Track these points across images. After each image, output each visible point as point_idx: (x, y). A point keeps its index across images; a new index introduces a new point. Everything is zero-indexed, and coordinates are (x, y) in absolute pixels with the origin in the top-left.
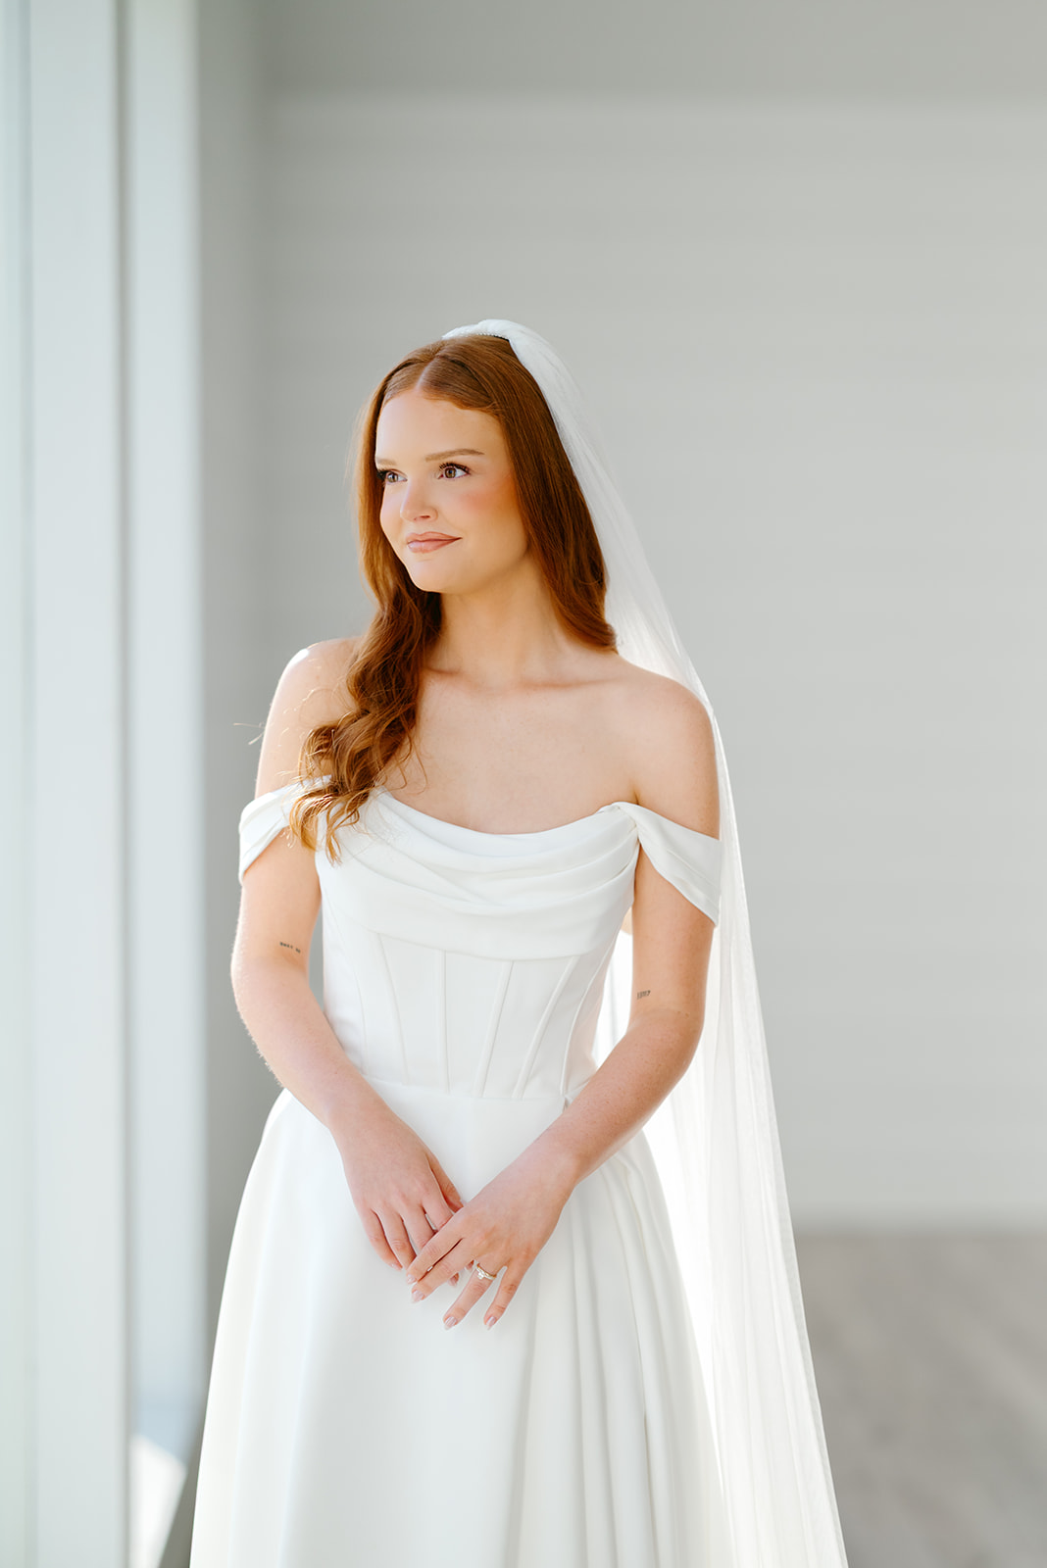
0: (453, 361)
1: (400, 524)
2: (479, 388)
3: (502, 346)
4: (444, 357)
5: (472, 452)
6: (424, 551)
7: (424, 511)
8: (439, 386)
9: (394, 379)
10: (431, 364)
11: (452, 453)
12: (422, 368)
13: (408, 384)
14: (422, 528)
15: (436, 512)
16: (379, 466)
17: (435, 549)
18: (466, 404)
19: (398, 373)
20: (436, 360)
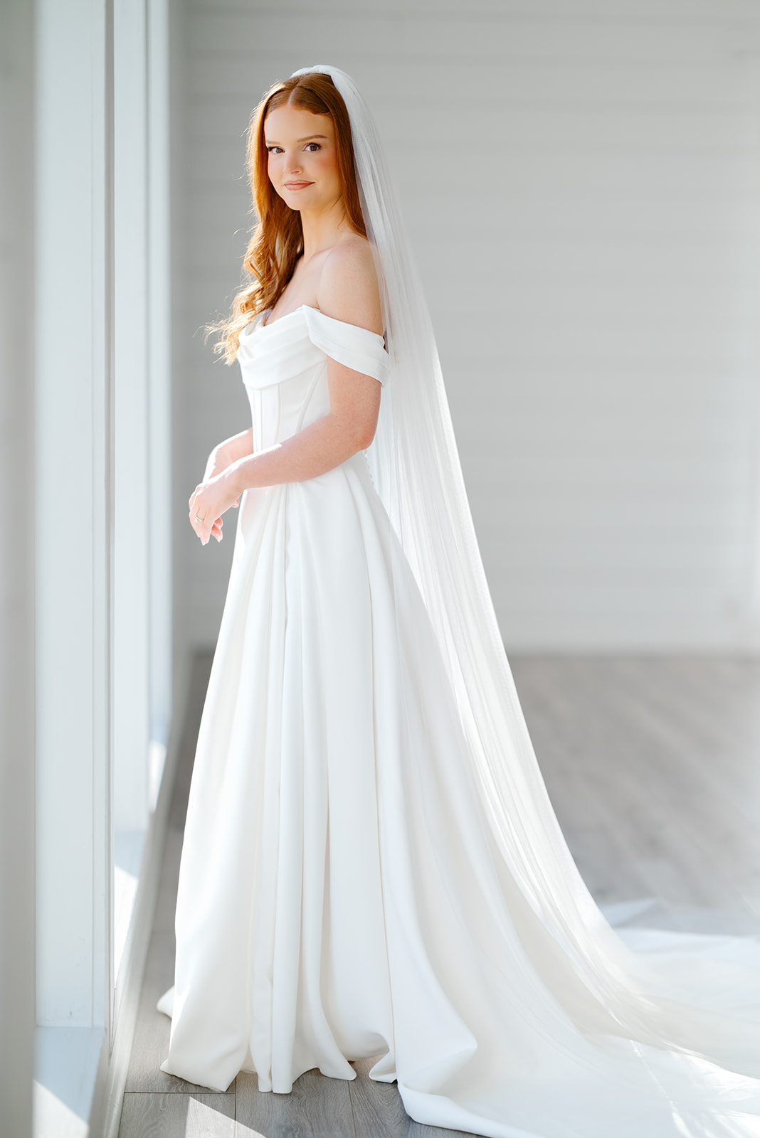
0: (306, 89)
1: (281, 176)
2: (321, 103)
3: (327, 79)
4: (301, 87)
5: (322, 137)
6: (295, 189)
7: (296, 167)
8: (300, 102)
9: (274, 99)
10: (294, 90)
11: (311, 138)
12: (289, 93)
13: (284, 102)
14: (293, 178)
15: (302, 169)
16: (268, 145)
17: (302, 188)
18: (315, 112)
19: (276, 95)
20: (296, 88)
